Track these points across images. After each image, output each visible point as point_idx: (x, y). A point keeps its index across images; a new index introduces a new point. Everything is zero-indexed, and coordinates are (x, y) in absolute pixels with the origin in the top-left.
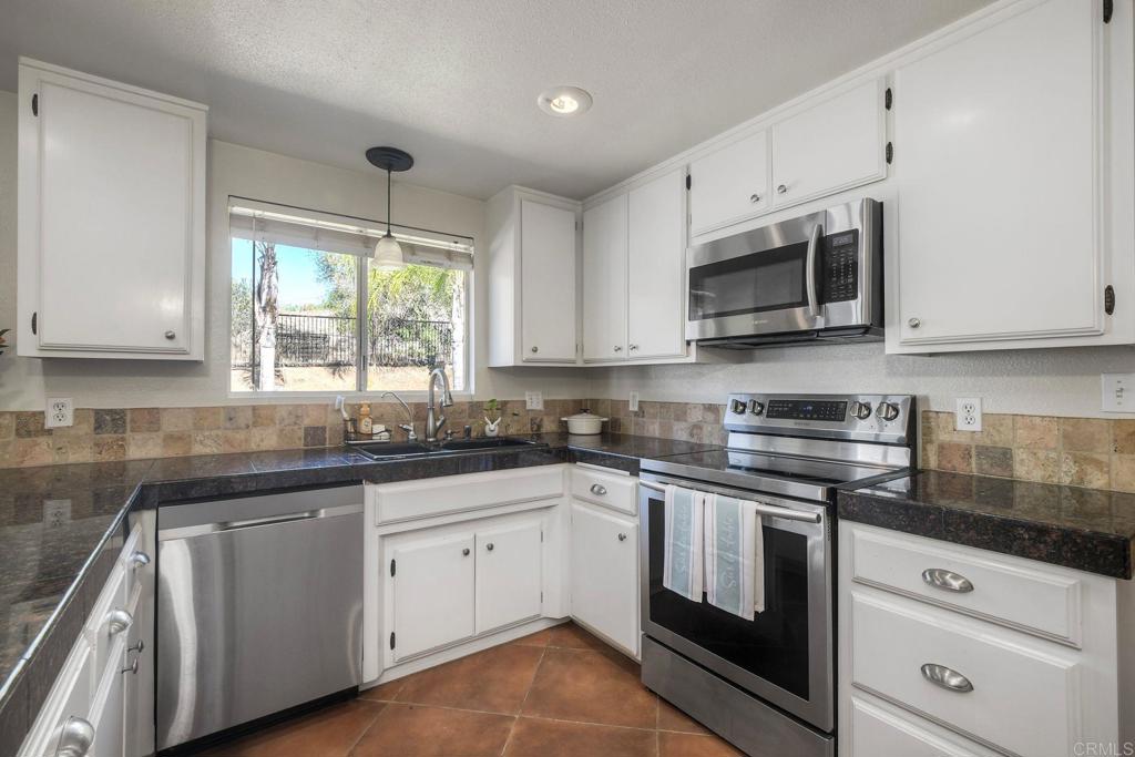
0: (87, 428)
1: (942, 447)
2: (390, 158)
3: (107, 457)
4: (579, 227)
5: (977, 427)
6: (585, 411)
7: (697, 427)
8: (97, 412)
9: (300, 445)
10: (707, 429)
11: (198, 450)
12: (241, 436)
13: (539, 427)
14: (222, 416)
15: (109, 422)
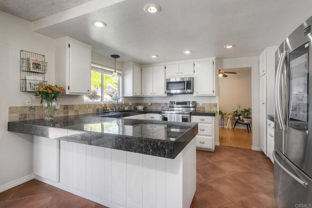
0: (62, 109)
1: (198, 108)
2: (115, 56)
3: (65, 115)
4: (142, 70)
5: (201, 105)
6: (140, 105)
7: (163, 107)
8: (64, 105)
9: (95, 112)
10: (165, 107)
11: (80, 113)
12: (86, 111)
13: (131, 108)
14: (84, 107)
15: (66, 107)
